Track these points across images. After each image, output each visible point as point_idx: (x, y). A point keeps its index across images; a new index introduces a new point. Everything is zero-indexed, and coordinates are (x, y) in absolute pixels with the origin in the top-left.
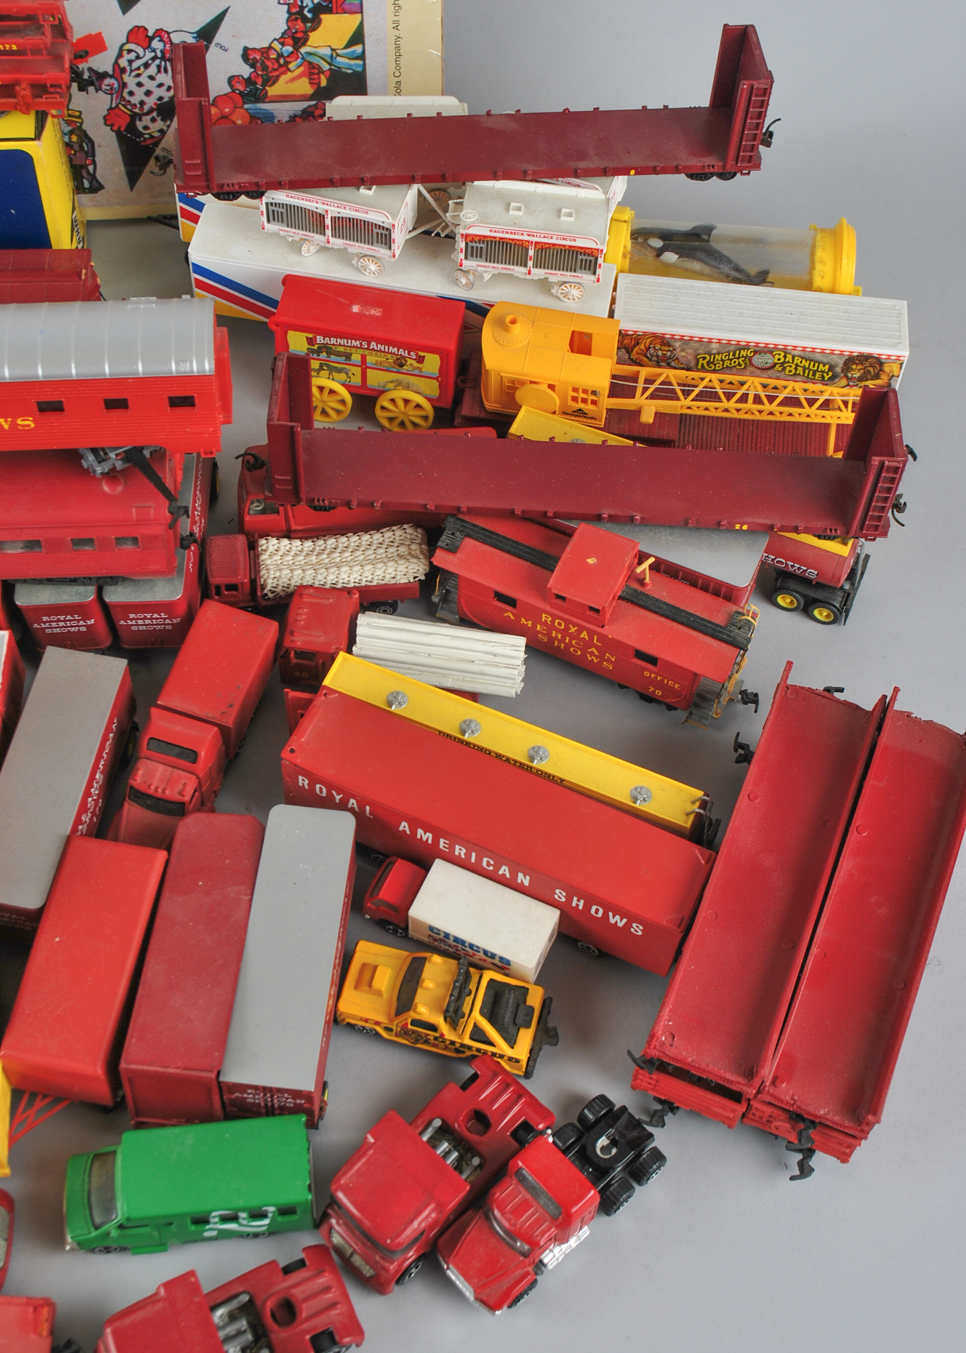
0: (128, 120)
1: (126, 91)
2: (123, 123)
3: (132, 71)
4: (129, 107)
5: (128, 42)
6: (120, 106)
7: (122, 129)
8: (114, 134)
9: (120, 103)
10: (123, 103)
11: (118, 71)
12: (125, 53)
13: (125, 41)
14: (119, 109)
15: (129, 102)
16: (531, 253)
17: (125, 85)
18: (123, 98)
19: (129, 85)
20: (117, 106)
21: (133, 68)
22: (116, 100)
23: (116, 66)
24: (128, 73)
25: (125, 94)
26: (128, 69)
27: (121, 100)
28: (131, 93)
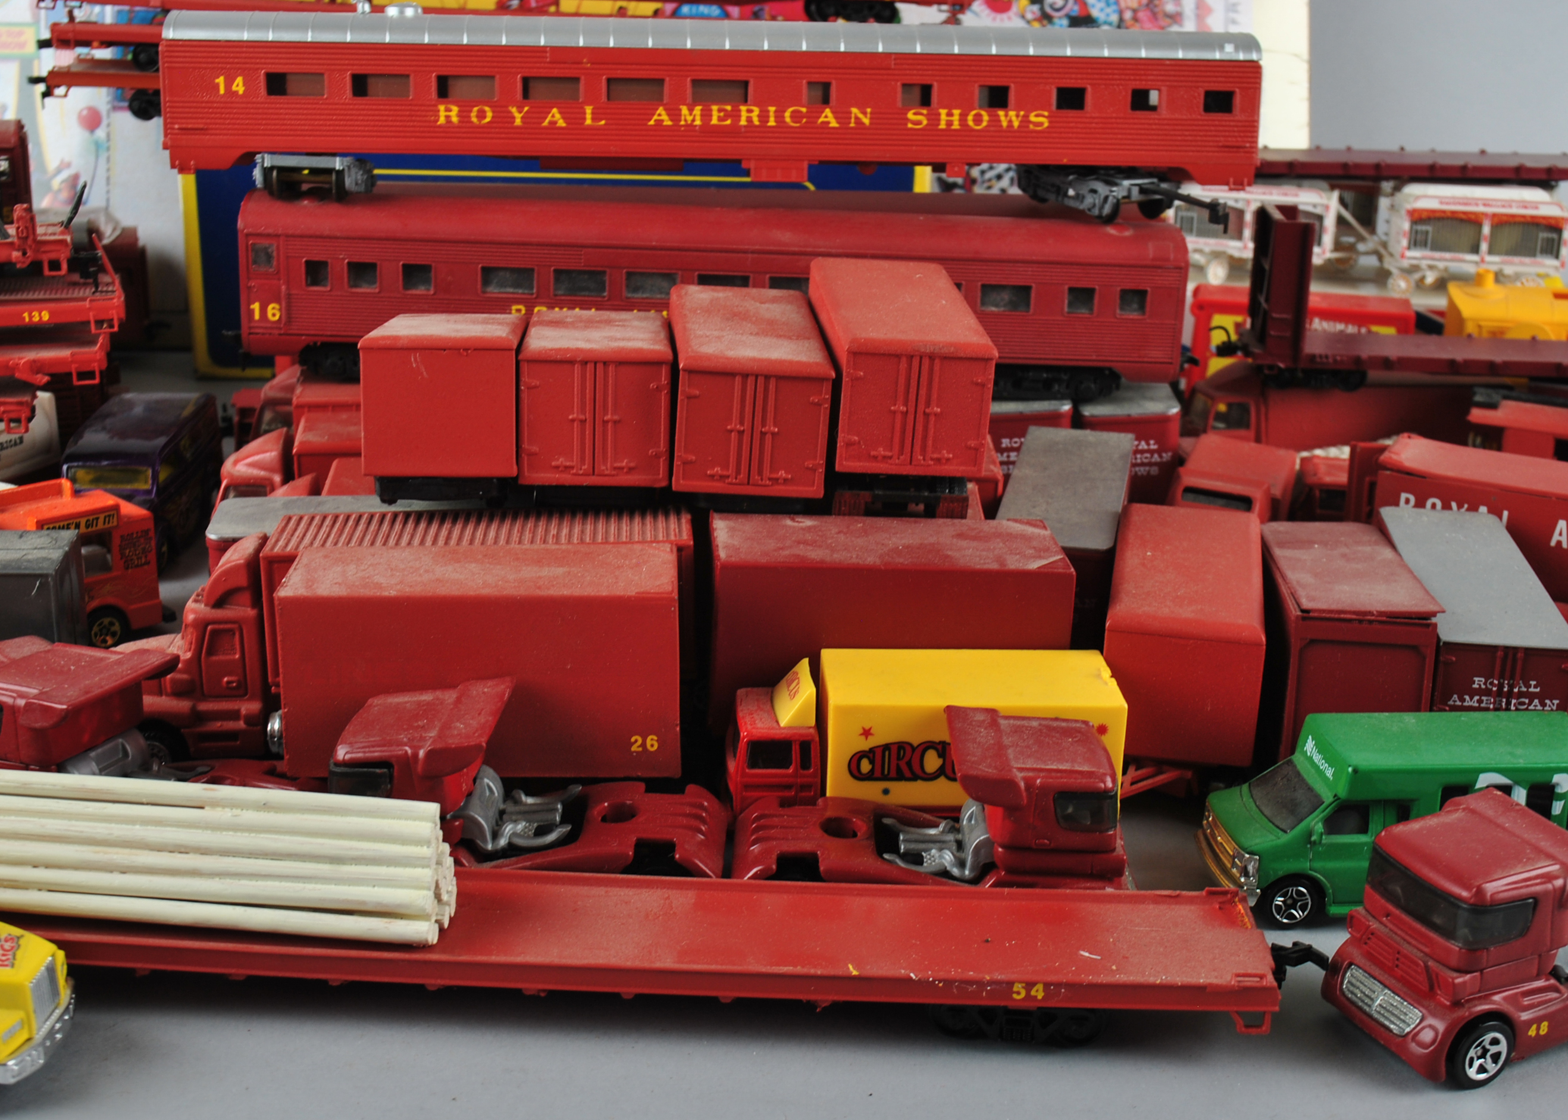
16: (1486, 230)
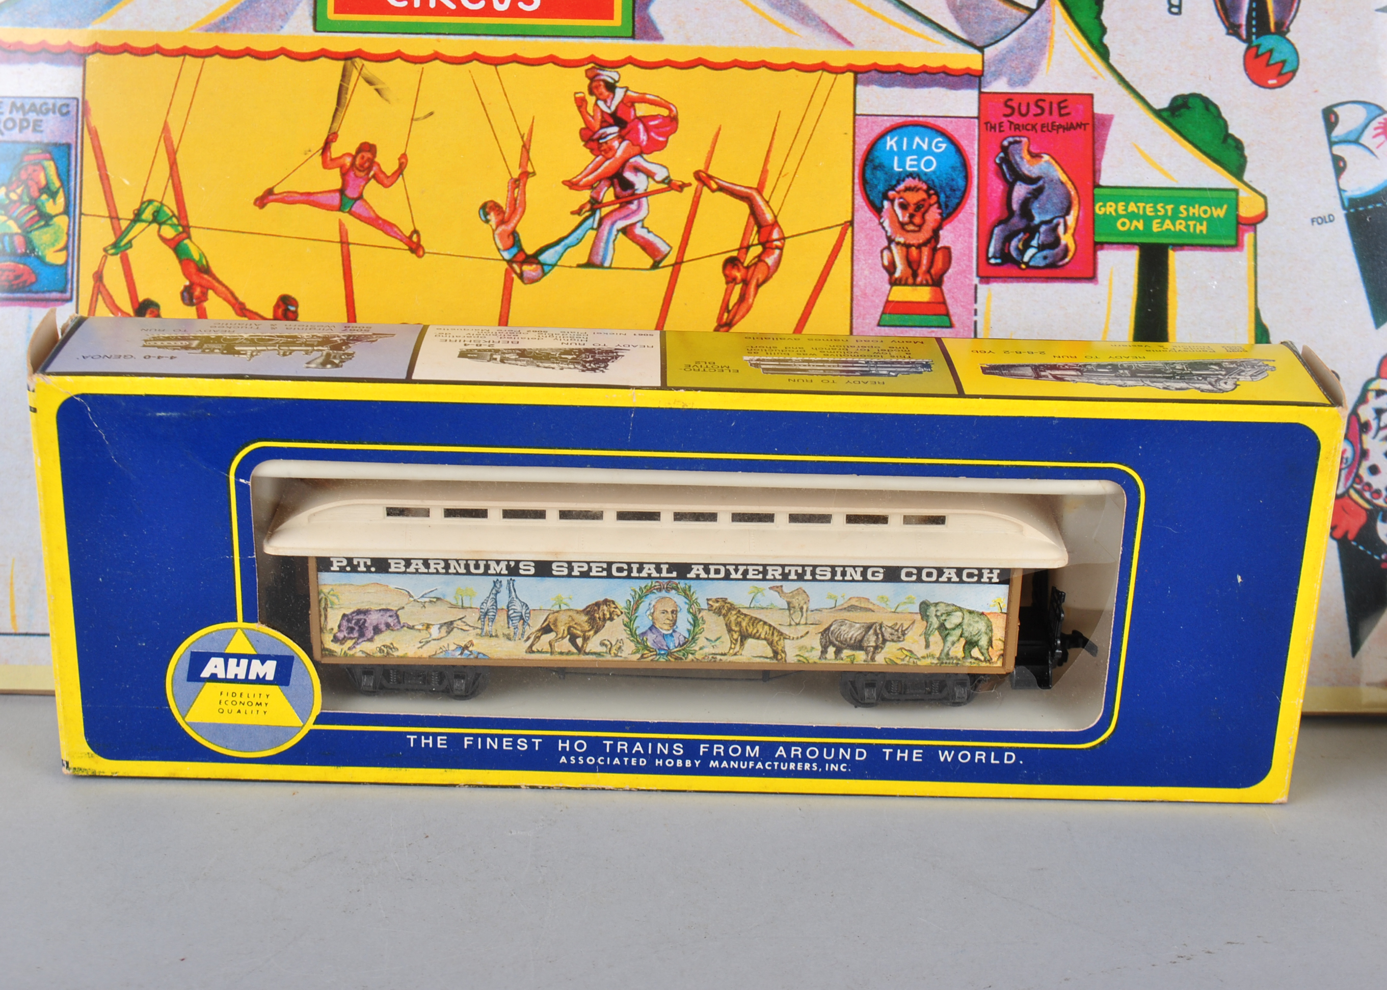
0: (1362, 519)
1: (1365, 465)
2: (1355, 524)
3: (1380, 429)
4: (1367, 495)
5: (1379, 376)
6: (1352, 492)
7: (1350, 536)
8: (1334, 544)
9: (1352, 486)
10: (1358, 487)
11: (1357, 427)
12: (1371, 395)
13: (1374, 375)
14: (1350, 498)
15: (1369, 485)
17: (1364, 454)
18: (1358, 478)
19: (1371, 454)
20: (1347, 491)
21: (1382, 424)
22: (1347, 479)
23: (1354, 418)
24: (1372, 433)
25: (1364, 471)
26: (1374, 424)
27: (1354, 481)
28: (1374, 470)
